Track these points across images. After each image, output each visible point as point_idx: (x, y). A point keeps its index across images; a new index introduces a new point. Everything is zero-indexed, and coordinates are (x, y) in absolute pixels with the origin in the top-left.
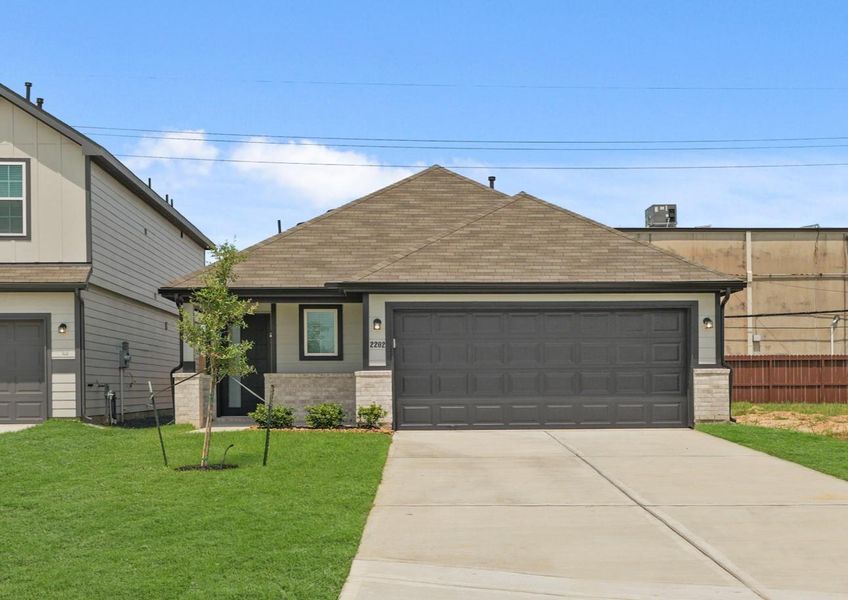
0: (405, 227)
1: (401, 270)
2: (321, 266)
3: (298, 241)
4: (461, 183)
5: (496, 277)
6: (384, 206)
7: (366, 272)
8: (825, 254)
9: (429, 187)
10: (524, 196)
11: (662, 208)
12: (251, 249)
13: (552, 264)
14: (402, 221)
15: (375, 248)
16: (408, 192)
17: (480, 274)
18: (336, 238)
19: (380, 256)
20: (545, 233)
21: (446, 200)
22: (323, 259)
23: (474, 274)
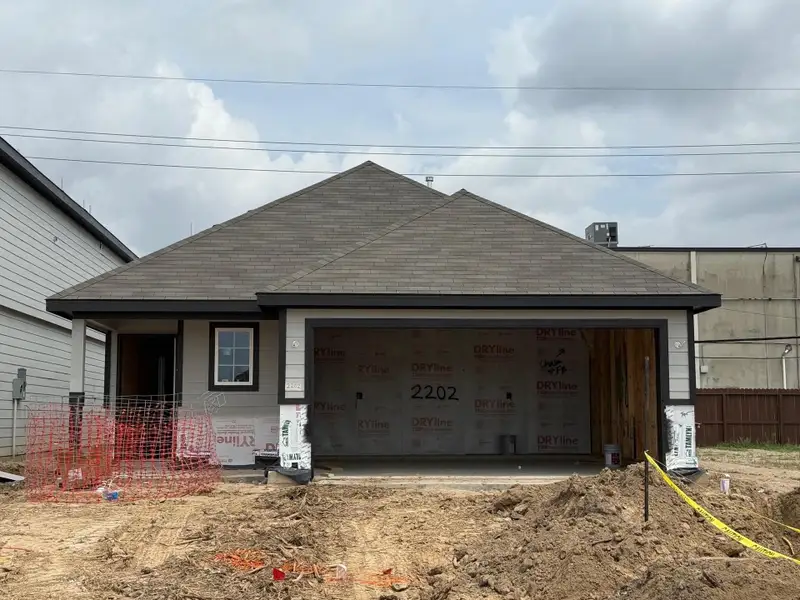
0: (333, 230)
1: (325, 279)
2: (235, 276)
3: (210, 245)
4: (395, 181)
5: (432, 289)
6: (311, 206)
7: (284, 281)
8: (774, 277)
9: (359, 184)
10: (463, 193)
11: (602, 226)
12: (158, 255)
13: (497, 273)
14: (328, 223)
15: (298, 254)
16: (337, 190)
17: (415, 285)
18: (253, 241)
19: (302, 263)
20: (488, 236)
21: (378, 199)
22: (237, 267)
23: (407, 284)
